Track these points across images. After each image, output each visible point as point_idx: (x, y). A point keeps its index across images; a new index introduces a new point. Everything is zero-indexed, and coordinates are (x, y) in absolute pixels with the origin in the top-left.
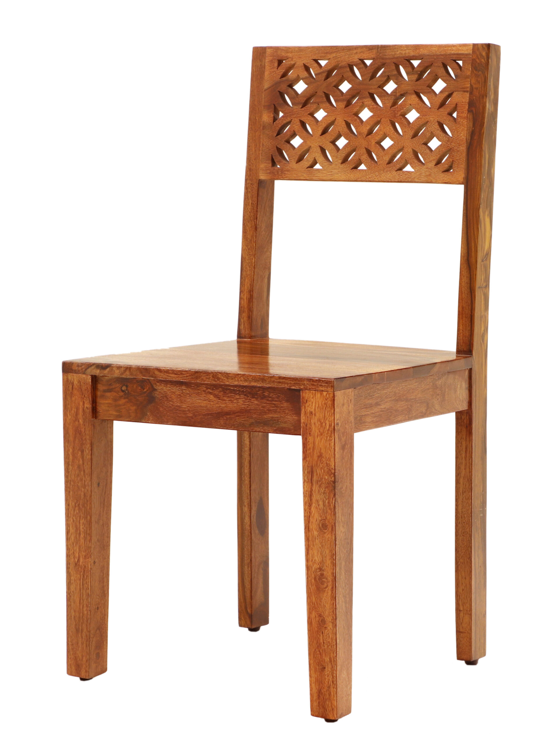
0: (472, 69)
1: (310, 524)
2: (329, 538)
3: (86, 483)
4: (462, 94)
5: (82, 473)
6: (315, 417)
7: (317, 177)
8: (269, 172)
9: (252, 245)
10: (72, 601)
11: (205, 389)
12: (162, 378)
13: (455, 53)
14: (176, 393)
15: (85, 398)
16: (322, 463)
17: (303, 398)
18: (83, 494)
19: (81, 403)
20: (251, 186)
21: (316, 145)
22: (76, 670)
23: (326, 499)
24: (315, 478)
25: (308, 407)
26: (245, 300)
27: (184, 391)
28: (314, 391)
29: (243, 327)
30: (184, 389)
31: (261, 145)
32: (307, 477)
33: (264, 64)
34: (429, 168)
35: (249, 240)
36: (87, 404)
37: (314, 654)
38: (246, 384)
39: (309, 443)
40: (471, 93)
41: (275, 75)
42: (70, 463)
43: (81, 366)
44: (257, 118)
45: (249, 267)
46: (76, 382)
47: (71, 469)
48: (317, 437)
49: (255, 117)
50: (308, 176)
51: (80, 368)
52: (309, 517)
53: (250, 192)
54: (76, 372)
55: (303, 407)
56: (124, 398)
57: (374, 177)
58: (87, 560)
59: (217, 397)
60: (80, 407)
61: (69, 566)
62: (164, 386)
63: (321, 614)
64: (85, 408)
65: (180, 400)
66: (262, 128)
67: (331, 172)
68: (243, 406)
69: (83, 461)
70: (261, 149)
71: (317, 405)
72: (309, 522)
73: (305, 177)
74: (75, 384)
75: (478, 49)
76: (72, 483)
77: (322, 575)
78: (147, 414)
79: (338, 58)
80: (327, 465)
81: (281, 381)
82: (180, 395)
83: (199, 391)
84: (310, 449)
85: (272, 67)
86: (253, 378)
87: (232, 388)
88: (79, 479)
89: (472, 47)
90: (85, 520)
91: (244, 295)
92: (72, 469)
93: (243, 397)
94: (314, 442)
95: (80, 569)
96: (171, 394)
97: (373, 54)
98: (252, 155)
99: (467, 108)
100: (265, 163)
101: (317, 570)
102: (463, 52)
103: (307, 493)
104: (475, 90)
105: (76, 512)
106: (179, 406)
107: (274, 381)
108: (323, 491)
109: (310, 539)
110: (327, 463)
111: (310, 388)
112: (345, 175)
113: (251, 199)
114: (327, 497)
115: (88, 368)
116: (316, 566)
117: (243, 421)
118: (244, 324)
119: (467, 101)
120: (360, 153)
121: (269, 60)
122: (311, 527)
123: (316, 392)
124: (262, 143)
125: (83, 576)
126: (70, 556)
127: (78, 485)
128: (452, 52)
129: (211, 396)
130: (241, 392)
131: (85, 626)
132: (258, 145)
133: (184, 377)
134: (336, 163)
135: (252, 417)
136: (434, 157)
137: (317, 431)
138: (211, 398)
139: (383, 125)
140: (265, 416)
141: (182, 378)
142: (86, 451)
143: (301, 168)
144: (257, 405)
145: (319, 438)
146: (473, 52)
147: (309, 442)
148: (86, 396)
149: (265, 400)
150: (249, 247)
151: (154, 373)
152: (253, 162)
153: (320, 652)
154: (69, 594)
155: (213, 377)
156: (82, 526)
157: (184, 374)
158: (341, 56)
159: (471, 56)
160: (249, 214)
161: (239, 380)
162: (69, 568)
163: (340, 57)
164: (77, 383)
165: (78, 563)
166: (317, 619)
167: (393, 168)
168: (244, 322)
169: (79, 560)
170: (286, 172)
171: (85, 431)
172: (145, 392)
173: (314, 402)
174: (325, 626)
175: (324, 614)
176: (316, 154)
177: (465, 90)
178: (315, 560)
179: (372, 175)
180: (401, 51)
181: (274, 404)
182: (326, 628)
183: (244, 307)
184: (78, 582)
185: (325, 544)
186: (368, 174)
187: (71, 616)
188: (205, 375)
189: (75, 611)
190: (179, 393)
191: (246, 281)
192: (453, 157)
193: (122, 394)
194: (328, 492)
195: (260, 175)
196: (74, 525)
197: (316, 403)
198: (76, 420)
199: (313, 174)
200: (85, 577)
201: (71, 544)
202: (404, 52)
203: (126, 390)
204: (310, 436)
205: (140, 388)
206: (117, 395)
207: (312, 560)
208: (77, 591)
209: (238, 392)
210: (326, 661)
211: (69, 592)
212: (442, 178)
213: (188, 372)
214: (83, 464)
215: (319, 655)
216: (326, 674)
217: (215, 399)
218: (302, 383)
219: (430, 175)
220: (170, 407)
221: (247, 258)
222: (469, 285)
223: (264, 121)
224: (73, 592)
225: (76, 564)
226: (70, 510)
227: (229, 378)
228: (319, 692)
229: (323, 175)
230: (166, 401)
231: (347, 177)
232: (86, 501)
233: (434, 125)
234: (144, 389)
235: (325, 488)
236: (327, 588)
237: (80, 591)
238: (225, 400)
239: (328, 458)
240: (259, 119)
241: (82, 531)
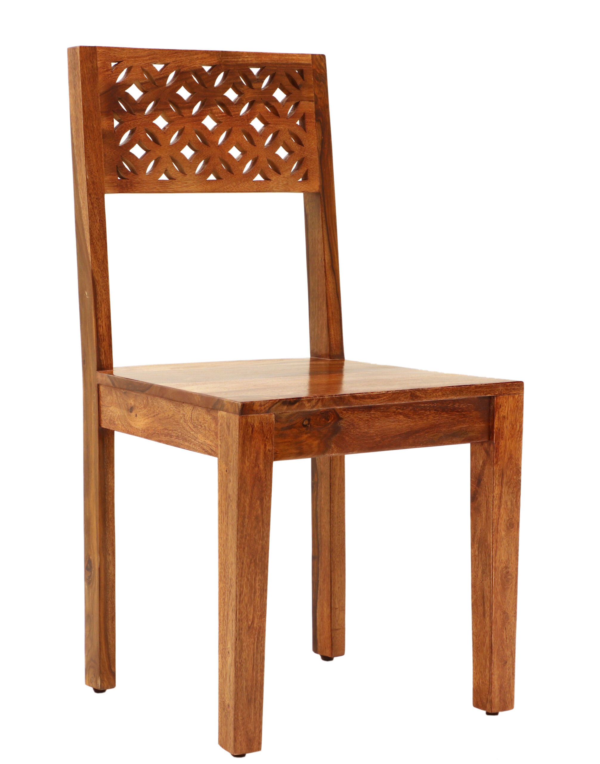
0: (313, 79)
1: (499, 526)
2: (515, 535)
3: (265, 534)
4: (308, 104)
5: (260, 524)
6: (507, 421)
7: (171, 188)
8: (116, 185)
9: (105, 266)
10: (244, 670)
11: (395, 409)
12: (357, 404)
13: (296, 62)
14: (364, 419)
15: (267, 440)
16: (512, 464)
17: (497, 403)
18: (260, 546)
19: (262, 447)
20: (97, 200)
21: (167, 154)
22: (247, 745)
23: (514, 498)
24: (505, 480)
25: (501, 411)
26: (104, 327)
27: (373, 415)
28: (507, 396)
29: (104, 358)
30: (373, 414)
31: (103, 156)
32: (498, 480)
33: (96, 66)
34: (286, 177)
35: (100, 261)
36: (269, 446)
37: (497, 652)
38: (444, 398)
39: (501, 447)
40: (316, 103)
41: (110, 79)
42: (246, 516)
43: (264, 405)
44: (95, 126)
45: (105, 290)
46: (256, 424)
47: (247, 523)
48: (509, 440)
49: (93, 124)
50: (162, 189)
51: (263, 408)
52: (498, 519)
53: (96, 207)
54: (257, 412)
55: (497, 412)
56: (306, 434)
57: (232, 187)
58: (263, 620)
59: (407, 417)
60: (262, 450)
61: (241, 631)
62: (351, 414)
63: (505, 611)
64: (267, 450)
65: (368, 425)
66: (101, 136)
67: (186, 183)
68: (433, 421)
69: (262, 510)
70: (103, 160)
71: (510, 409)
72: (498, 524)
73: (158, 190)
74: (256, 426)
75: (317, 59)
76: (248, 538)
77: (508, 572)
78: (331, 446)
79: (179, 62)
80: (516, 466)
81: (477, 390)
82: (368, 420)
83: (389, 413)
84: (501, 452)
85: (105, 70)
86: (451, 391)
87: (423, 405)
88: (256, 531)
89: (310, 57)
90: (261, 576)
91: (102, 322)
92: (249, 521)
93: (433, 413)
94: (505, 445)
95: (254, 631)
96: (358, 421)
97: (215, 60)
98: (93, 167)
99: (315, 117)
100: (110, 175)
101: (504, 569)
102: (303, 62)
103: (498, 496)
104: (319, 100)
105: (251, 569)
106: (367, 433)
107: (471, 391)
108: (511, 491)
109: (498, 540)
110: (516, 463)
111: (504, 394)
112: (201, 186)
113: (99, 216)
114: (515, 496)
115: (272, 406)
116: (503, 565)
117: (432, 436)
118: (105, 354)
119: (314, 110)
120: (215, 163)
121: (101, 62)
122: (499, 529)
123: (509, 396)
124: (104, 153)
125: (258, 639)
126: (242, 621)
127: (255, 538)
128: (293, 62)
129: (401, 416)
130: (432, 407)
131: (259, 693)
132: (99, 155)
133: (381, 400)
134: (190, 174)
135: (441, 431)
136: (289, 166)
137: (509, 434)
138: (400, 419)
139: (235, 133)
140: (454, 428)
141: (379, 402)
142: (266, 499)
143: (152, 180)
144: (447, 418)
145: (510, 440)
146: (312, 62)
147: (501, 445)
148: (268, 437)
149: (455, 412)
150: (102, 268)
151: (349, 400)
152: (95, 175)
153: (502, 647)
154: (240, 663)
155: (411, 396)
156: (259, 582)
157: (381, 397)
158: (182, 60)
159: (311, 67)
160: (98, 232)
161: (437, 395)
162: (241, 634)
163: (181, 62)
164: (258, 424)
165: (252, 626)
166: (502, 617)
167: (249, 178)
168: (105, 351)
169: (253, 622)
170: (136, 185)
171: (266, 477)
172: (330, 423)
173: (507, 406)
174: (508, 622)
175: (508, 610)
176: (168, 164)
177: (310, 99)
178: (502, 560)
179: (229, 185)
180: (244, 59)
181: (464, 415)
182: (509, 623)
183: (103, 335)
184: (252, 647)
185: (512, 542)
186: (225, 184)
187: (242, 687)
188: (403, 395)
189: (247, 681)
190: (367, 419)
191: (103, 306)
192: (307, 165)
193: (304, 429)
194: (516, 491)
195: (105, 188)
196: (248, 584)
197: (508, 407)
198: (255, 466)
199: (167, 186)
200: (260, 638)
201: (244, 606)
202: (246, 59)
203: (308, 424)
204: (502, 440)
205: (323, 420)
206: (298, 431)
207: (499, 560)
208: (250, 657)
209: (428, 408)
210: (508, 655)
211: (240, 661)
212: (299, 186)
213: (385, 394)
214: (262, 513)
215: (502, 651)
216: (507, 667)
217: (405, 419)
218: (496, 389)
219: (287, 184)
220: (357, 435)
221: (101, 280)
222: (336, 290)
223: (103, 130)
224: (245, 659)
225: (249, 628)
226: (244, 568)
227: (428, 394)
228: (501, 688)
229: (177, 187)
230: (352, 429)
231: (204, 188)
232: (264, 554)
233: (285, 133)
234: (328, 420)
235: (514, 488)
236: (512, 585)
237: (254, 656)
238: (415, 419)
239: (517, 458)
240: (97, 127)
241: (258, 589)
